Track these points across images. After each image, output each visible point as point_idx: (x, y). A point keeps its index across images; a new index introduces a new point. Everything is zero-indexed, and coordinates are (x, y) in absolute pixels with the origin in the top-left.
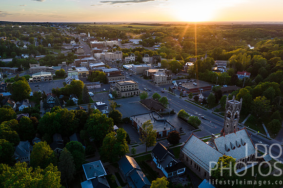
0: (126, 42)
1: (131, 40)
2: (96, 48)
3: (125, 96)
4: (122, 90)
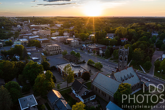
0: (53, 26)
4: (50, 50)
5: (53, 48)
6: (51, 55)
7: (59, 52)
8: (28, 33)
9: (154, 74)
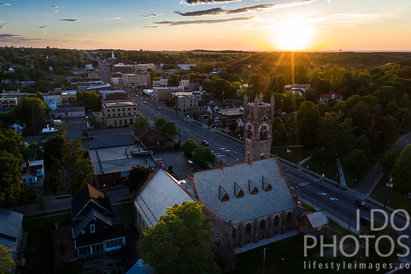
0: (171, 68)
2: (118, 73)
4: (109, 115)
5: (116, 109)
6: (110, 127)
7: (131, 120)
8: (95, 80)
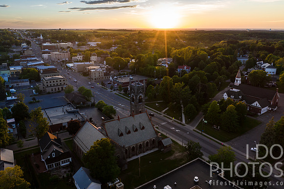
0: (83, 45)
1: (89, 43)
2: (47, 50)
3: (51, 91)
4: (47, 85)
5: (52, 81)
7: (62, 88)
8: (31, 57)
9: (197, 125)
